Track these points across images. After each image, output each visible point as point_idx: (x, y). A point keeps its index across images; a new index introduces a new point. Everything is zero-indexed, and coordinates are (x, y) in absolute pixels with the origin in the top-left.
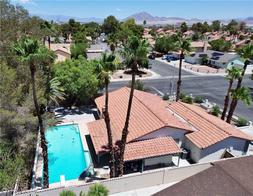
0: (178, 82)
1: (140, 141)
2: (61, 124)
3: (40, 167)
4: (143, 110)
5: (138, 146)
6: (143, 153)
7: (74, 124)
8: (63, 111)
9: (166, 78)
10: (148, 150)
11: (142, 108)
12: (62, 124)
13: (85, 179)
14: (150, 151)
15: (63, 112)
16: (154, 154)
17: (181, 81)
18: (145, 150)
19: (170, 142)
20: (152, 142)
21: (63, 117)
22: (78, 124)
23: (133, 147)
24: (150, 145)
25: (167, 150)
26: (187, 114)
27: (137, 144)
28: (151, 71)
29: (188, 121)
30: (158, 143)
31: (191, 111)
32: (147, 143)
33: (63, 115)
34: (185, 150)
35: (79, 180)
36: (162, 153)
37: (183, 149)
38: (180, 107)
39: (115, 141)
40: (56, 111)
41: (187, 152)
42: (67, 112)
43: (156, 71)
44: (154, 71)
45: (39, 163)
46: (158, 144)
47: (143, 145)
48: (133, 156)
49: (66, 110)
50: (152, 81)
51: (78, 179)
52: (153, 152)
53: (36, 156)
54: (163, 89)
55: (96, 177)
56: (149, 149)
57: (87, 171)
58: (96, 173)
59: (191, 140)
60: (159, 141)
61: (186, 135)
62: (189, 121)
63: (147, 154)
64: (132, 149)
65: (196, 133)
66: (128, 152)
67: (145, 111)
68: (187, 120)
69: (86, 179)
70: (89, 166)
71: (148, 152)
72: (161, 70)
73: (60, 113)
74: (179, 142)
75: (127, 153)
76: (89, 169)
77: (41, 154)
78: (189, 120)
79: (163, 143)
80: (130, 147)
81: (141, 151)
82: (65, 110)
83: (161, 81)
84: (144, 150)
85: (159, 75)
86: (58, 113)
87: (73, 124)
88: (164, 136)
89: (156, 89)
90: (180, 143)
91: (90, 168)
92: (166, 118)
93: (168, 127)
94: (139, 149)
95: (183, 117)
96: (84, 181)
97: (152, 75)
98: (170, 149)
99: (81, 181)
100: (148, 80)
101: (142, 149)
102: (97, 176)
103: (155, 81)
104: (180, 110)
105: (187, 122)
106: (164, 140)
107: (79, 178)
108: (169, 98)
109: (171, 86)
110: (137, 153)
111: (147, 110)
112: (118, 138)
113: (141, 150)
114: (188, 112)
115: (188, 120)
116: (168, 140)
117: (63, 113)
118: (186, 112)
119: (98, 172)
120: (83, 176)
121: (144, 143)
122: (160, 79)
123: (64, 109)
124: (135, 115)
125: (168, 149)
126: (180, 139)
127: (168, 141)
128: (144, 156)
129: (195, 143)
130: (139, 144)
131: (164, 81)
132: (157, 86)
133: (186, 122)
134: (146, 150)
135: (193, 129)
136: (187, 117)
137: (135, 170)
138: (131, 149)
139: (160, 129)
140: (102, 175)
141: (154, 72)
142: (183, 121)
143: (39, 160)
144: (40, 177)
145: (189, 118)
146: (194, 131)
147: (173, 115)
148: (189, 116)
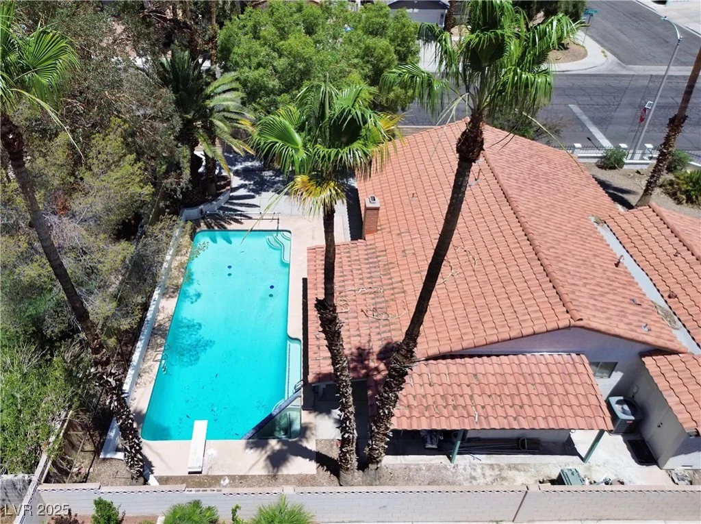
0: (672, 121)
1: (467, 360)
2: (241, 223)
3: (148, 372)
4: (508, 232)
5: (454, 379)
6: (465, 407)
7: (279, 229)
8: (257, 175)
9: (632, 73)
10: (487, 400)
11: (505, 228)
12: (247, 224)
13: (267, 444)
14: (492, 404)
15: (257, 179)
16: (505, 418)
17: (685, 117)
18: (476, 396)
19: (576, 379)
20: (507, 369)
21: (253, 197)
22: (290, 232)
23: (435, 379)
24: (500, 380)
25: (558, 411)
26: (673, 269)
27: (453, 369)
28: (587, 37)
29: (669, 300)
30: (531, 374)
31: (694, 257)
32: (490, 369)
33: (253, 190)
34: (626, 407)
35: (246, 447)
36: (534, 418)
37: (622, 398)
38: (655, 232)
39: (380, 343)
40: (237, 173)
41: (633, 418)
42: (269, 181)
43: (605, 41)
44: (598, 38)
45: (149, 357)
46: (529, 379)
47: (475, 375)
48: (427, 414)
49: (268, 174)
50: (579, 83)
51: (243, 442)
52: (500, 411)
53: (141, 337)
54: (611, 118)
55: (301, 446)
56: (490, 396)
57: (283, 414)
58: (304, 429)
59: (661, 384)
60: (534, 369)
61: (648, 361)
62: (676, 303)
63: (479, 416)
64: (430, 385)
65: (691, 358)
66: (414, 397)
67: (511, 240)
68: (666, 295)
69: (268, 448)
70: (291, 394)
71: (483, 407)
72: (624, 38)
73: (247, 182)
74: (614, 373)
75: (410, 397)
76: (290, 406)
77: (161, 325)
78: (676, 297)
79: (548, 380)
80: (425, 376)
81: (461, 401)
82: (264, 173)
83: (612, 82)
84: (471, 397)
85: (611, 57)
86: (242, 179)
87: (278, 231)
88: (562, 350)
89: (584, 118)
90: (617, 376)
91: (293, 404)
92: (585, 285)
93: (583, 330)
94: (457, 390)
95: (656, 277)
96: (263, 452)
97: (585, 55)
98: (568, 411)
99: (252, 451)
100: (567, 75)
101: (467, 391)
102: (305, 444)
103: (588, 82)
104: (652, 244)
105: (666, 301)
106: (554, 368)
107: (249, 435)
108: (624, 164)
109: (642, 120)
110: (445, 404)
111: (520, 236)
112: (393, 332)
113: (461, 396)
114: (679, 260)
115: (669, 297)
116: (571, 369)
117: (254, 184)
118: (672, 256)
119: (311, 429)
120: (262, 434)
121: (480, 369)
122: (608, 76)
123: (262, 169)
124: (474, 252)
125: (560, 407)
126: (618, 364)
127: (569, 374)
128: (466, 421)
129: (672, 401)
130: (461, 369)
131: (625, 83)
132: (592, 103)
133: (661, 302)
134: (478, 400)
135: (681, 339)
136: (670, 281)
137: (429, 446)
138: (427, 386)
139: (547, 331)
140: (321, 441)
141: (598, 42)
142: (653, 295)
143: (152, 348)
144: (140, 412)
145: (677, 290)
146: (682, 350)
147: (617, 265)
148: (681, 278)
